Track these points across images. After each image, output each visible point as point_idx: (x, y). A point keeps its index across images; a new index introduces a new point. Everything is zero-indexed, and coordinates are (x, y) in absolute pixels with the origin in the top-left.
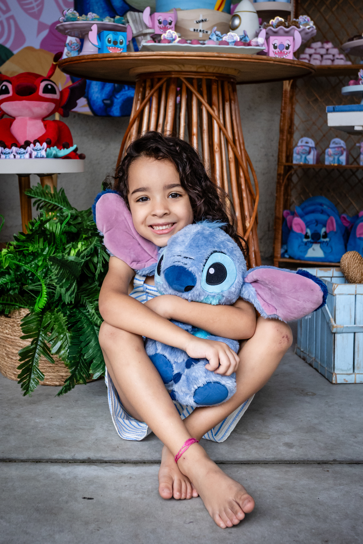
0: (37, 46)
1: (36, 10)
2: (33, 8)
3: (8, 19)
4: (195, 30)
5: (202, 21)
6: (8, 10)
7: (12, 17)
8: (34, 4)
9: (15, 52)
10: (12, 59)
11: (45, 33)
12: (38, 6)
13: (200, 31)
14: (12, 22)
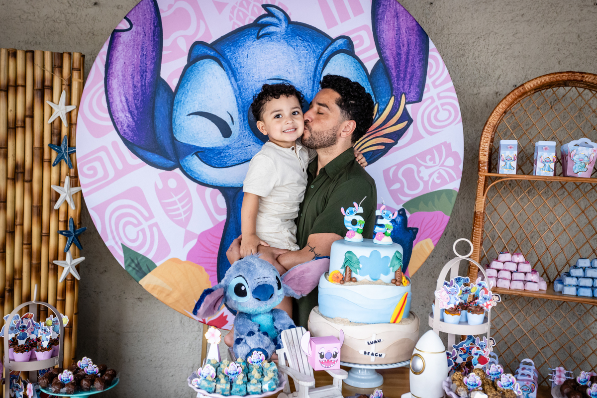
0: (183, 258)
1: (183, 217)
2: (180, 215)
3: (150, 227)
4: (365, 353)
5: (375, 342)
6: (151, 216)
7: (156, 224)
8: (182, 211)
9: (157, 264)
10: (153, 272)
11: (193, 243)
12: (185, 212)
13: (372, 354)
14: (155, 229)
